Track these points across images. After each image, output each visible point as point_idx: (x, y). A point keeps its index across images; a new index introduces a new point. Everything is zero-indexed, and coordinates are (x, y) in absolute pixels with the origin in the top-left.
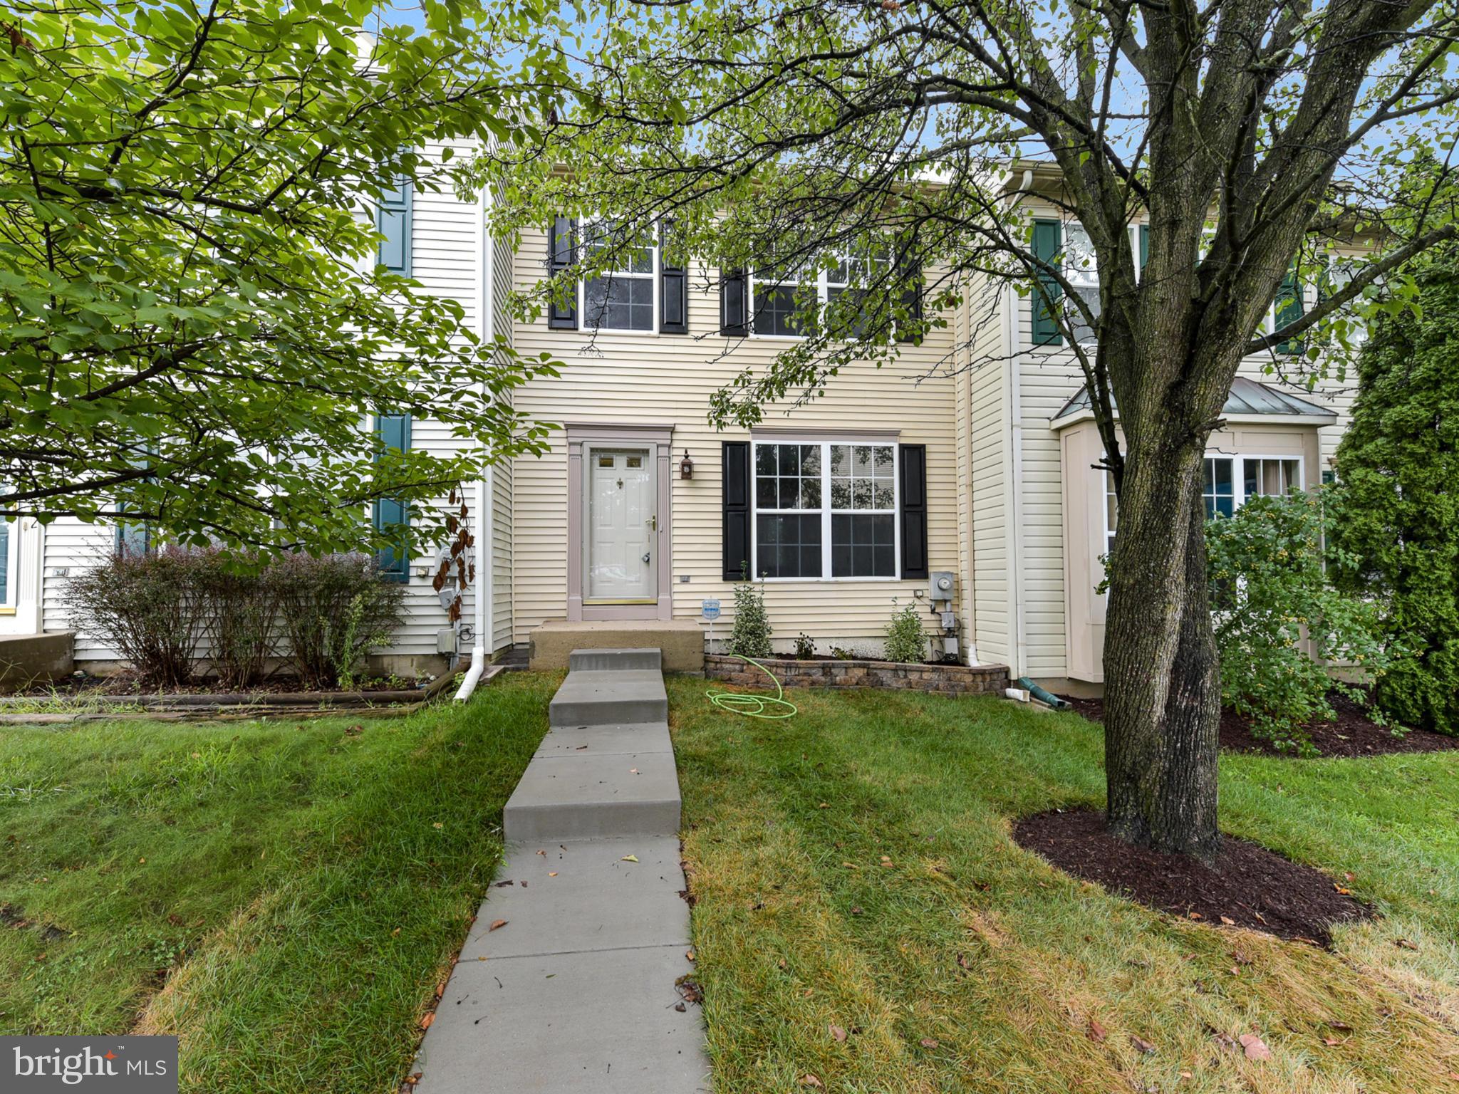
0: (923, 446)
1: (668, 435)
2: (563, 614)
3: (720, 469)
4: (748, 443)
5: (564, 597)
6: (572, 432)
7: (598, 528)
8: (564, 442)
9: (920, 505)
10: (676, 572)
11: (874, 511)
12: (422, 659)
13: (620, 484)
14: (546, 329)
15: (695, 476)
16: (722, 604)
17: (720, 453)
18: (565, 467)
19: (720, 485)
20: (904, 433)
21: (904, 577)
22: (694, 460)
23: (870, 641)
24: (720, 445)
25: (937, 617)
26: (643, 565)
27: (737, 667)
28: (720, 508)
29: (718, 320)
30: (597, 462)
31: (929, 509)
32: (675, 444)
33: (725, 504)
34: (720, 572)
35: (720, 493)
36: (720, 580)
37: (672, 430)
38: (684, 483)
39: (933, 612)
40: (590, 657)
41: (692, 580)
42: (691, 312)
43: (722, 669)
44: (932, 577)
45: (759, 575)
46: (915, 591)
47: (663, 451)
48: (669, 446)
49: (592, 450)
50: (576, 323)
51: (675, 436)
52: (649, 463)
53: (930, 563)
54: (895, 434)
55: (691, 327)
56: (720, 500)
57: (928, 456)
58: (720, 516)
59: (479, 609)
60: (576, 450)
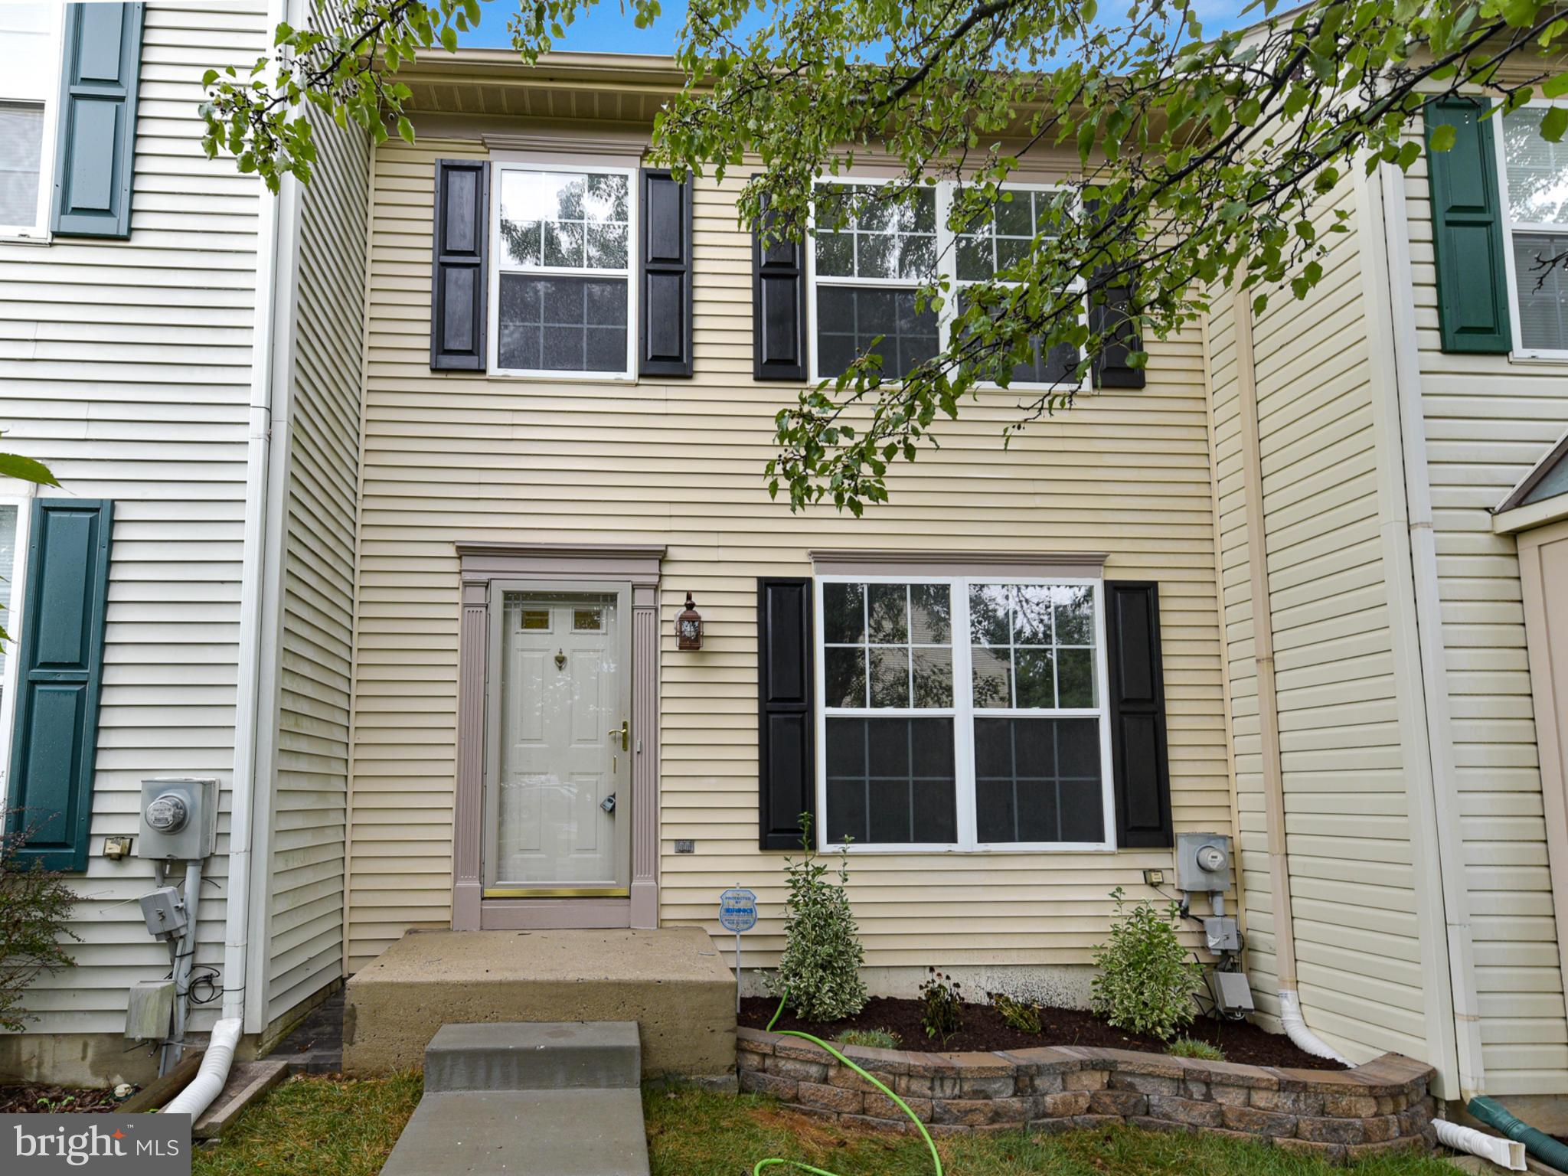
0: (1153, 586)
1: (652, 566)
2: (445, 915)
3: (753, 631)
4: (809, 581)
5: (447, 883)
6: (470, 563)
7: (516, 746)
8: (454, 581)
9: (1152, 700)
10: (667, 833)
11: (1057, 712)
12: (107, 1045)
13: (561, 661)
14: (426, 372)
15: (707, 646)
16: (761, 897)
17: (753, 601)
18: (454, 627)
19: (753, 661)
20: (1113, 560)
21: (1123, 842)
22: (705, 615)
23: (1056, 973)
24: (753, 586)
25: (1196, 927)
26: (603, 817)
27: (814, 1070)
28: (753, 707)
29: (749, 352)
30: (516, 620)
31: (1170, 708)
32: (667, 584)
33: (763, 699)
34: (754, 833)
35: (753, 676)
36: (754, 848)
37: (660, 556)
38: (682, 659)
39: (1185, 914)
40: (473, 1057)
41: (699, 849)
42: (699, 337)
43: (778, 1072)
44: (1181, 843)
45: (831, 839)
46: (1146, 872)
47: (644, 598)
48: (656, 588)
49: (509, 596)
50: (485, 359)
51: (667, 569)
52: (616, 622)
53: (1177, 815)
54: (1096, 561)
55: (699, 366)
56: (754, 692)
57: (1163, 605)
58: (754, 722)
59: (233, 933)
60: (477, 595)
